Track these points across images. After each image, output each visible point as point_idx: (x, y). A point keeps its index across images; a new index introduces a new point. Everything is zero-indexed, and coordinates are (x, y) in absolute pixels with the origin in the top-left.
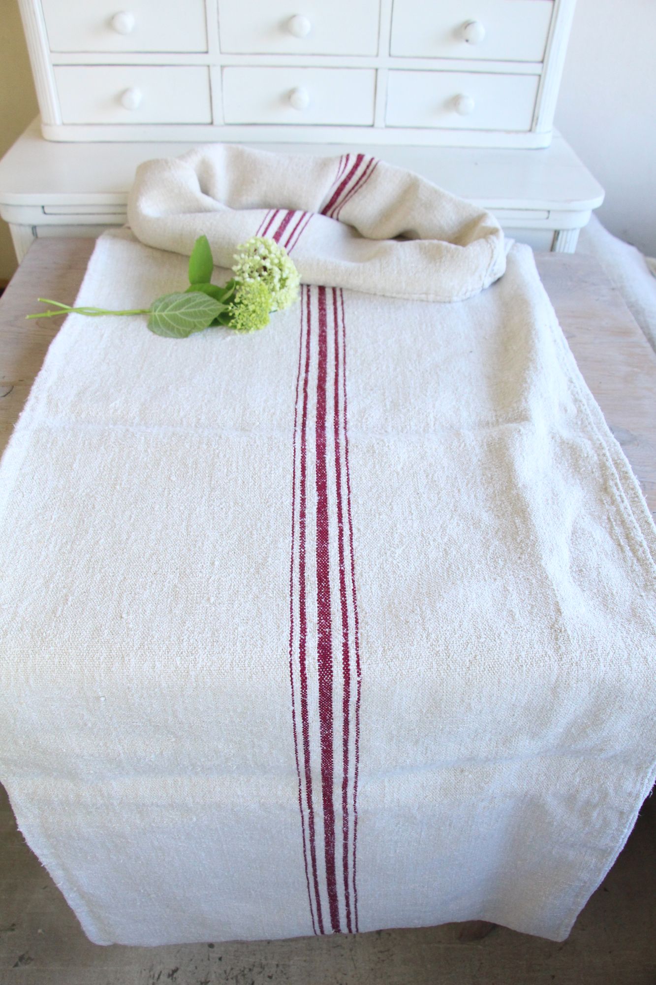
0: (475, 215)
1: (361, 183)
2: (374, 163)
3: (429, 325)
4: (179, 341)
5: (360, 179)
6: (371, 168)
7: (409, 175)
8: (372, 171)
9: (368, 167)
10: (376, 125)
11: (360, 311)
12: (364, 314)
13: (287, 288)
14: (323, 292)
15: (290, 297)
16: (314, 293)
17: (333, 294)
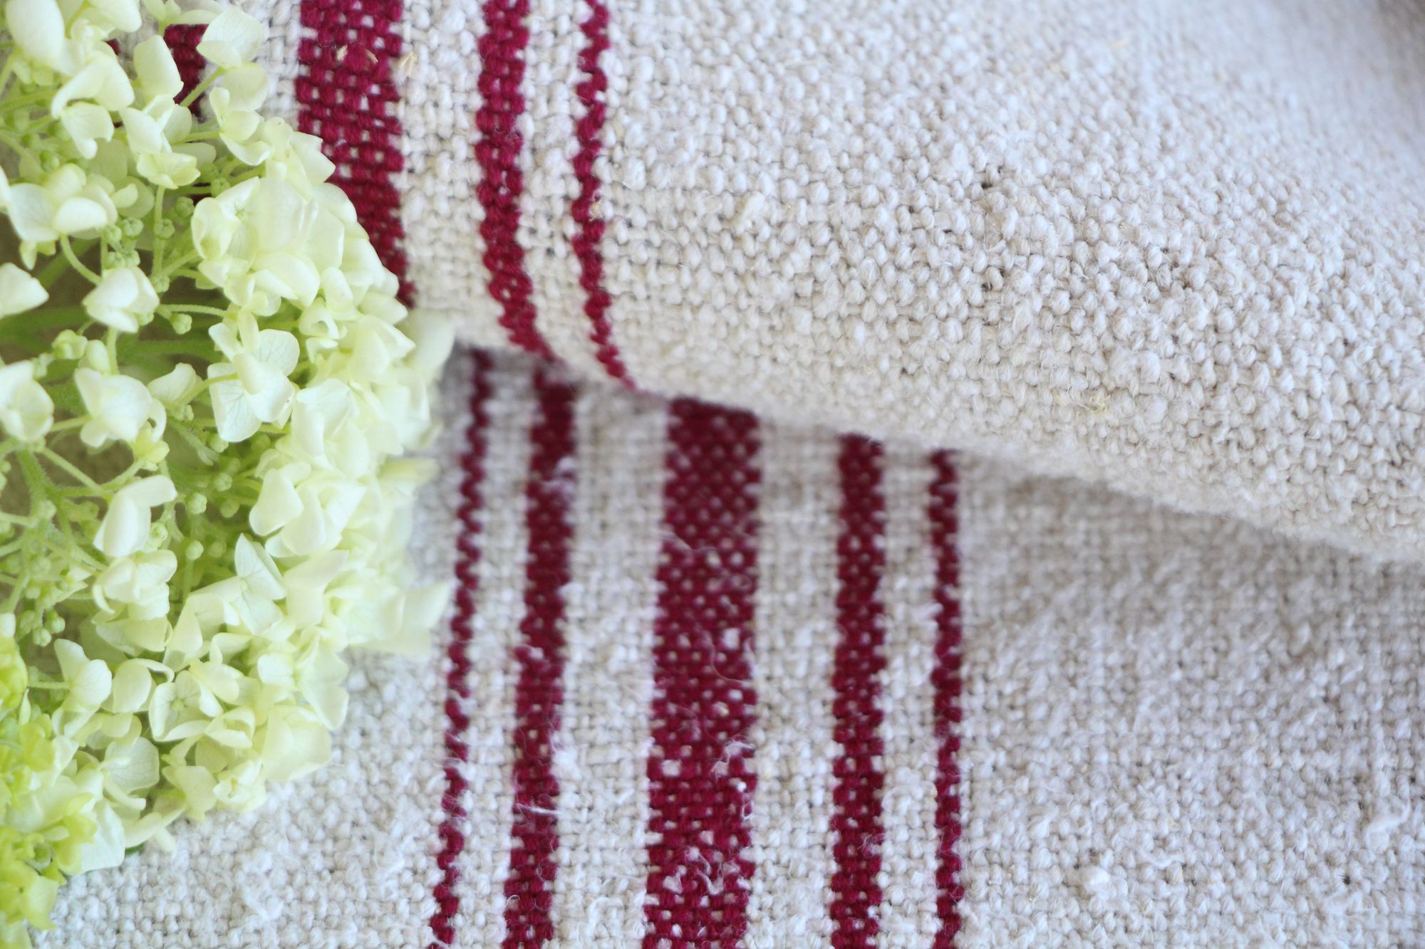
11: (1162, 842)
12: (1204, 905)
13: (271, 547)
14: (728, 505)
15: (308, 666)
16: (612, 516)
17: (843, 547)
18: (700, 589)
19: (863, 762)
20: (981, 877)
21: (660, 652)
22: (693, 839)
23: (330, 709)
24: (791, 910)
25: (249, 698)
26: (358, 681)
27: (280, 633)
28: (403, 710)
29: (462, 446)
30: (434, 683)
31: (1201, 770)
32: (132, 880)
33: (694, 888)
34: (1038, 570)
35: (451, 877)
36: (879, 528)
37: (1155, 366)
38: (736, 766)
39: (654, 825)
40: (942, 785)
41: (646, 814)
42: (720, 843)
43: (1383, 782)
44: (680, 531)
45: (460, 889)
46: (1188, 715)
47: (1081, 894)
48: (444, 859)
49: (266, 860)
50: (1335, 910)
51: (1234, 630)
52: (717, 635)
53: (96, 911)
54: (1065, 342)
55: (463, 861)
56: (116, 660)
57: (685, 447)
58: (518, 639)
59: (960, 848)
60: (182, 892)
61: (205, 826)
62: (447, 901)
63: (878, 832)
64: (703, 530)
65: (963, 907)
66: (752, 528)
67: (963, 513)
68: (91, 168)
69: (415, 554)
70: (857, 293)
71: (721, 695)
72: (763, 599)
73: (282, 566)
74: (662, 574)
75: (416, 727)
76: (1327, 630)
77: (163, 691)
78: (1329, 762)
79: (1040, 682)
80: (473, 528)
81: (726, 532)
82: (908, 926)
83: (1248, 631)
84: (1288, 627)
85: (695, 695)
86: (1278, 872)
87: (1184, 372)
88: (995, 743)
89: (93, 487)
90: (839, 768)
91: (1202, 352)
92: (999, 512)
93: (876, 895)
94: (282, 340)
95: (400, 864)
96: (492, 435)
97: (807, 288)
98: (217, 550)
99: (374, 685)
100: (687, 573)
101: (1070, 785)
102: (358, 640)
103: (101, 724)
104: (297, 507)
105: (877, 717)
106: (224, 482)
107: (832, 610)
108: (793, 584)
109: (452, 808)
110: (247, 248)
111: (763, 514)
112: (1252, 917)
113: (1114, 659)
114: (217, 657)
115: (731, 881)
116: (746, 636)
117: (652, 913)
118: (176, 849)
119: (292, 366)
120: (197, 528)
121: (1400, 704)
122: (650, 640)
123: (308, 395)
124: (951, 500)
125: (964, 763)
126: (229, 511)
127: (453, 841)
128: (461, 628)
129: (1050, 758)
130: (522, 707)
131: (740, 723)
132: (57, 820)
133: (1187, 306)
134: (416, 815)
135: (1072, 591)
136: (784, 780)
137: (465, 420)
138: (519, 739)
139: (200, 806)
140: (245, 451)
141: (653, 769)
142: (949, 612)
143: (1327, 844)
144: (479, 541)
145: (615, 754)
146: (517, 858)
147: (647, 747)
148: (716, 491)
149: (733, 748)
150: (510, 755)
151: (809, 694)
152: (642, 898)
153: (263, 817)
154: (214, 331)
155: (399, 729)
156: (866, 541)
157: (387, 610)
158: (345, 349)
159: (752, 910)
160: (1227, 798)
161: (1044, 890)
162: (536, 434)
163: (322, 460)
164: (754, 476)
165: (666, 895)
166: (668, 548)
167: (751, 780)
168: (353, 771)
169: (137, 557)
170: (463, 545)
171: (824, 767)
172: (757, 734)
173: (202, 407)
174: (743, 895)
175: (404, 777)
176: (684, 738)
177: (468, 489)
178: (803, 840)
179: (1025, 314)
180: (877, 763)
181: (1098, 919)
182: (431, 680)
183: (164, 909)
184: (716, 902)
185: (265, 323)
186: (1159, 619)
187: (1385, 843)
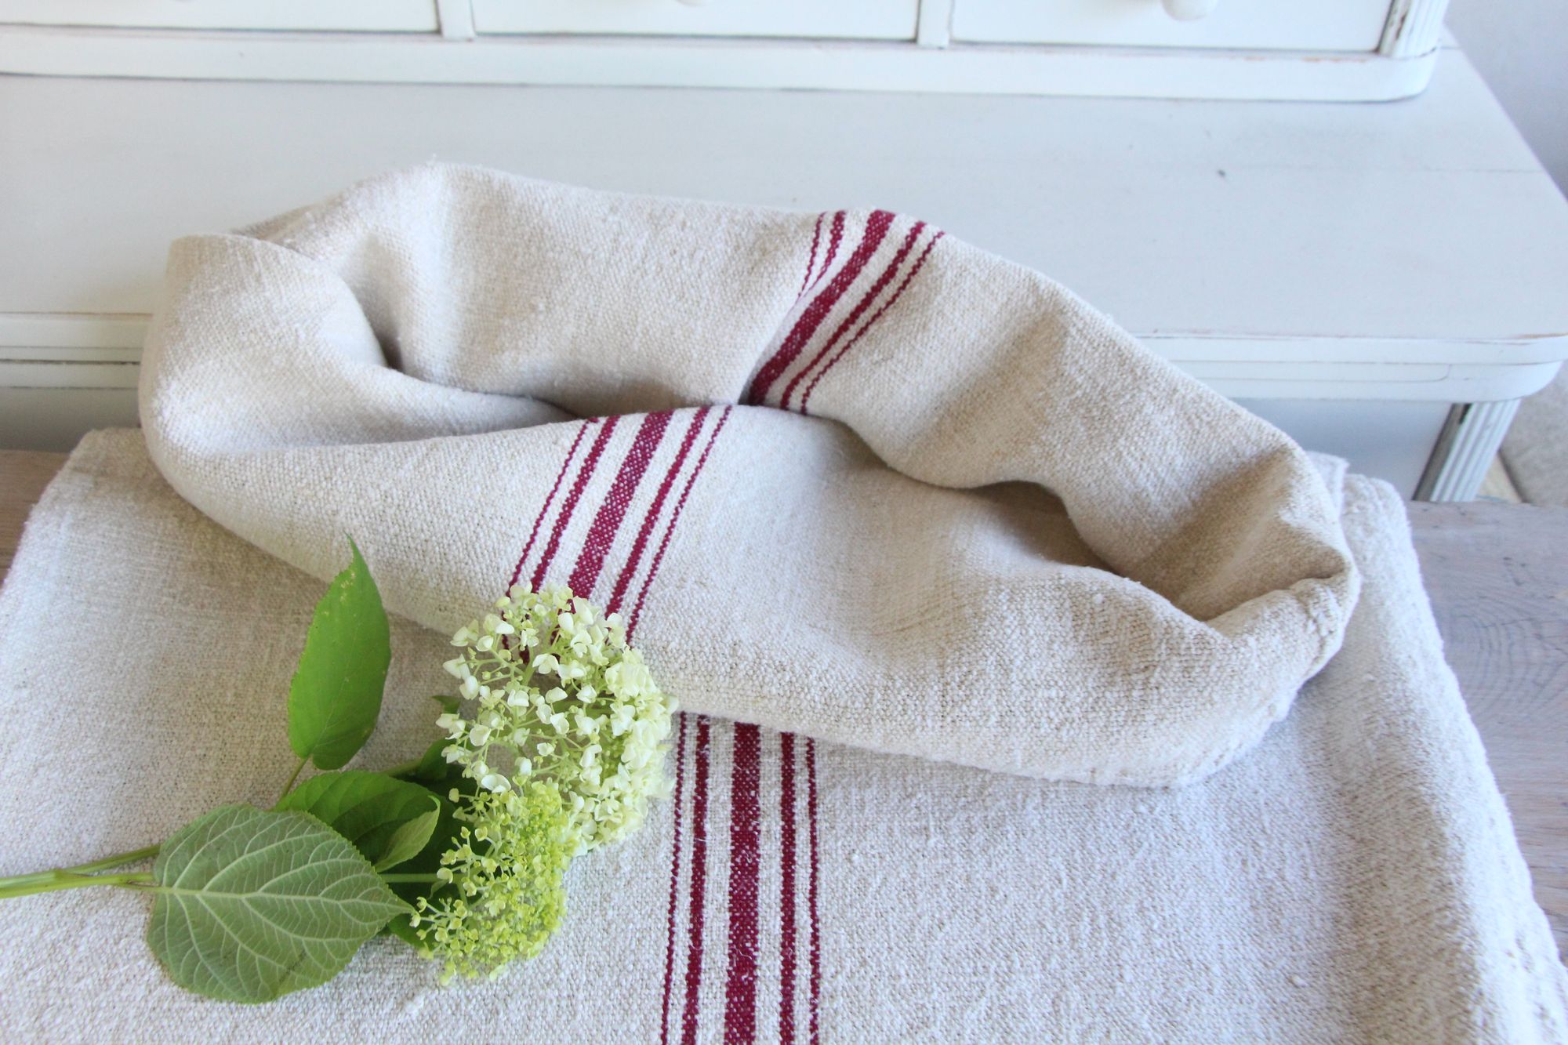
0: (1250, 451)
1: (879, 302)
2: (922, 242)
3: (1102, 920)
4: (249, 1010)
5: (877, 289)
6: (911, 259)
7: (1034, 287)
8: (915, 270)
9: (902, 254)
10: (922, 40)
11: (872, 847)
12: (884, 864)
13: (627, 766)
14: (752, 757)
15: (637, 800)
16: (719, 760)
17: (783, 768)
18: (744, 780)
19: (790, 826)
20: (823, 858)
21: (733, 797)
22: (743, 847)
23: (643, 813)
24: (771, 867)
25: (621, 809)
26: (651, 805)
27: (629, 791)
28: (663, 813)
29: (678, 742)
30: (671, 805)
31: (882, 827)
32: (589, 859)
33: (744, 861)
34: (837, 774)
35: (677, 858)
36: (793, 763)
37: (774, 691)
38: (755, 828)
39: (732, 844)
40: (812, 832)
41: (730, 841)
42: (751, 849)
43: (932, 829)
44: (738, 764)
45: (679, 862)
46: (878, 812)
47: (850, 861)
48: (675, 854)
49: (626, 854)
50: (920, 864)
51: (891, 789)
52: (749, 793)
53: (580, 868)
54: (751, 683)
55: (680, 854)
56: (586, 797)
57: (739, 741)
58: (694, 794)
59: (817, 850)
60: (603, 863)
61: (609, 845)
62: (676, 865)
63: (794, 845)
64: (745, 764)
65: (818, 866)
66: (758, 764)
67: (816, 759)
68: (580, 661)
69: (666, 771)
70: (697, 668)
71: (750, 809)
72: (762, 783)
73: (631, 772)
74: (734, 776)
75: (666, 818)
76: (916, 789)
77: (598, 806)
78: (917, 824)
79: (838, 804)
80: (682, 764)
81: (751, 764)
82: (803, 871)
83: (894, 789)
84: (905, 788)
85: (743, 809)
86: (904, 854)
87: (782, 693)
88: (826, 821)
89: (580, 748)
90: (783, 828)
91: (786, 688)
92: (826, 759)
93: (794, 862)
94: (630, 707)
95: (663, 855)
96: (686, 738)
97: (683, 666)
98: (613, 766)
99: (655, 807)
100: (741, 776)
101: (847, 832)
102: (651, 794)
103: (581, 815)
104: (635, 755)
105: (793, 814)
106: (615, 748)
107: (780, 785)
108: (770, 778)
109: (677, 840)
110: (619, 682)
111: (761, 760)
112: (897, 866)
113: (858, 797)
114: (613, 797)
115: (754, 859)
116: (757, 792)
117: (732, 868)
118: (601, 851)
119: (633, 714)
120: (607, 760)
121: (936, 808)
122: (730, 794)
123: (637, 723)
124: (813, 755)
125: (818, 826)
126: (616, 756)
127: (677, 849)
128: (678, 791)
129: (841, 825)
130: (696, 812)
131: (756, 816)
132: (570, 841)
133: (784, 675)
134: (667, 842)
135: (846, 780)
136: (768, 832)
137: (679, 734)
138: (695, 821)
139: (607, 839)
140: (620, 738)
141: (732, 829)
142: (813, 785)
143: (917, 846)
144: (683, 767)
145: (721, 825)
146: (695, 853)
147: (730, 823)
148: (748, 753)
149: (754, 823)
150: (693, 825)
151: (775, 808)
152: (730, 864)
153: (625, 842)
154: (611, 706)
155: (662, 818)
156: (790, 767)
157: (659, 787)
158: (647, 710)
159: (760, 867)
160: (890, 835)
161: (840, 860)
162: (698, 738)
163: (641, 741)
164: (759, 749)
165: (736, 863)
166: (735, 769)
167: (759, 832)
168: (650, 830)
169: (591, 767)
170: (679, 768)
171: (779, 828)
172: (761, 819)
173: (609, 726)
174: (757, 863)
175: (664, 832)
176: (740, 820)
177: (680, 753)
178: (774, 848)
179: (741, 675)
180: (794, 827)
181: (855, 868)
182: (670, 805)
183: (598, 867)
184: (750, 865)
185: (625, 703)
186: (870, 786)
187: (933, 845)
